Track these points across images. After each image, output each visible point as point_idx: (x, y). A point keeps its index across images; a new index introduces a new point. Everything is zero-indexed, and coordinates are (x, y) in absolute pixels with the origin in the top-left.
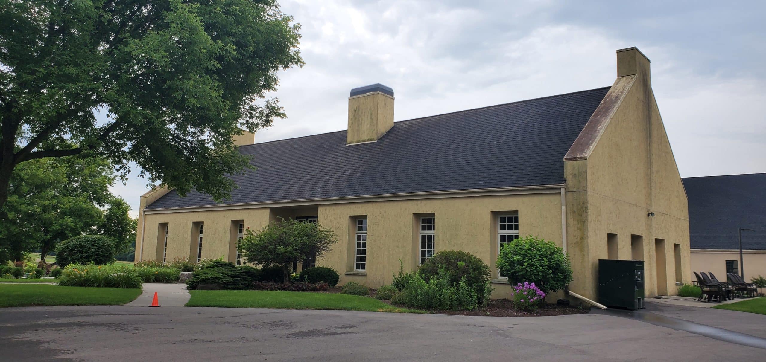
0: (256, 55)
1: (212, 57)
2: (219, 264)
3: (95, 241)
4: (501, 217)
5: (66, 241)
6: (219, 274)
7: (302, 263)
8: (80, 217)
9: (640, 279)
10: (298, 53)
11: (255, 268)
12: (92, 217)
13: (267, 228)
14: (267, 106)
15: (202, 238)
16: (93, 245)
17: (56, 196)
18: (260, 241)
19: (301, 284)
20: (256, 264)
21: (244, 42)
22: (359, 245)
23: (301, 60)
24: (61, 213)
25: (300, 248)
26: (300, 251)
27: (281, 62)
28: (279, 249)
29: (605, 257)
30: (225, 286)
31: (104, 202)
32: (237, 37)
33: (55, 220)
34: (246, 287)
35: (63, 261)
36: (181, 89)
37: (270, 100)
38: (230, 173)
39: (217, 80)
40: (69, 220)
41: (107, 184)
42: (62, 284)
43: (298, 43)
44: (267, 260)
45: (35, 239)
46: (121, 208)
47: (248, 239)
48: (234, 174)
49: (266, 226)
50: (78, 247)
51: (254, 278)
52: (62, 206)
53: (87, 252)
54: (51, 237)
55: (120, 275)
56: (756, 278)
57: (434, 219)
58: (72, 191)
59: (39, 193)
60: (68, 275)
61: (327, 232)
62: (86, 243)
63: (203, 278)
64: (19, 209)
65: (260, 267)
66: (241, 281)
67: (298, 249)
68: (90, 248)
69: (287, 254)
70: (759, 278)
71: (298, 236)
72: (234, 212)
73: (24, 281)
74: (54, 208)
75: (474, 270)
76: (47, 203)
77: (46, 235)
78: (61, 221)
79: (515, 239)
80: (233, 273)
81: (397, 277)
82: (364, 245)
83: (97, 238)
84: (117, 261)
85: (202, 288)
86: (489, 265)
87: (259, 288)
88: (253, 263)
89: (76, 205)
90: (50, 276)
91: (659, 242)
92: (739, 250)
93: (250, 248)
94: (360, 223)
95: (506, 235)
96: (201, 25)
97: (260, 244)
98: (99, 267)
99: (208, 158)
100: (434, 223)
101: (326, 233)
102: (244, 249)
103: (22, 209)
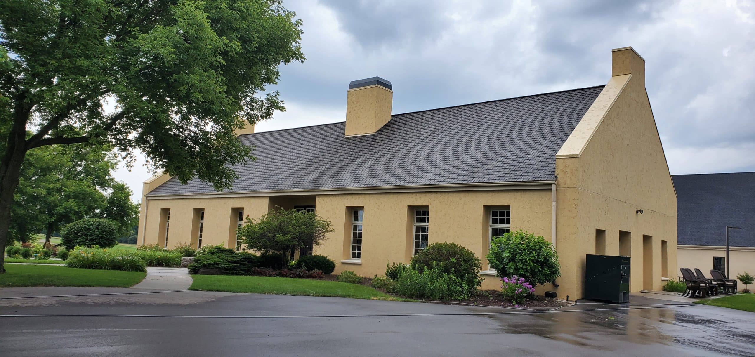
0: (259, 50)
1: (217, 53)
2: (220, 250)
3: (99, 225)
4: (493, 211)
5: (72, 223)
6: (219, 260)
7: (299, 250)
8: (84, 200)
9: (625, 274)
10: (299, 48)
11: (254, 254)
12: (95, 201)
13: (267, 216)
14: (268, 98)
15: (203, 224)
16: (97, 228)
17: (61, 179)
18: (260, 229)
19: (298, 271)
20: (255, 251)
21: (248, 38)
22: (355, 235)
23: (302, 55)
24: (65, 196)
25: (297, 236)
26: (298, 240)
27: (283, 57)
28: (278, 237)
29: (593, 252)
30: (226, 271)
31: (106, 187)
32: (241, 32)
33: (59, 203)
34: (246, 272)
35: (69, 243)
36: (187, 83)
37: (271, 93)
38: (232, 163)
39: (221, 74)
40: (73, 204)
41: (110, 169)
42: (70, 265)
43: (300, 39)
44: (266, 247)
45: (40, 221)
46: (123, 192)
47: (248, 227)
48: (235, 164)
49: (266, 215)
50: (83, 230)
51: (254, 264)
52: (66, 189)
53: (91, 235)
54: (55, 219)
55: (125, 258)
56: (742, 275)
57: (428, 211)
58: (76, 175)
59: (44, 176)
60: (75, 258)
61: (325, 221)
62: (91, 226)
63: (205, 264)
64: (24, 191)
65: (258, 254)
66: (241, 267)
67: (297, 238)
68: (95, 231)
69: (286, 242)
70: (745, 275)
71: (296, 225)
72: (235, 200)
73: (33, 262)
74: (59, 191)
75: (466, 262)
76: (51, 186)
77: (50, 218)
78: (65, 204)
79: (506, 233)
80: (233, 259)
81: (391, 267)
82: (360, 235)
83: (101, 222)
84: (119, 244)
85: (204, 273)
86: (480, 258)
87: (258, 274)
88: (253, 250)
89: (80, 189)
90: (57, 258)
91: (647, 239)
92: (726, 247)
93: (249, 235)
94: (356, 213)
95: (497, 229)
96: (207, 22)
97: (259, 232)
98: (105, 250)
99: (210, 148)
100: (428, 215)
101: (323, 222)
102: (244, 236)
103: (28, 191)
